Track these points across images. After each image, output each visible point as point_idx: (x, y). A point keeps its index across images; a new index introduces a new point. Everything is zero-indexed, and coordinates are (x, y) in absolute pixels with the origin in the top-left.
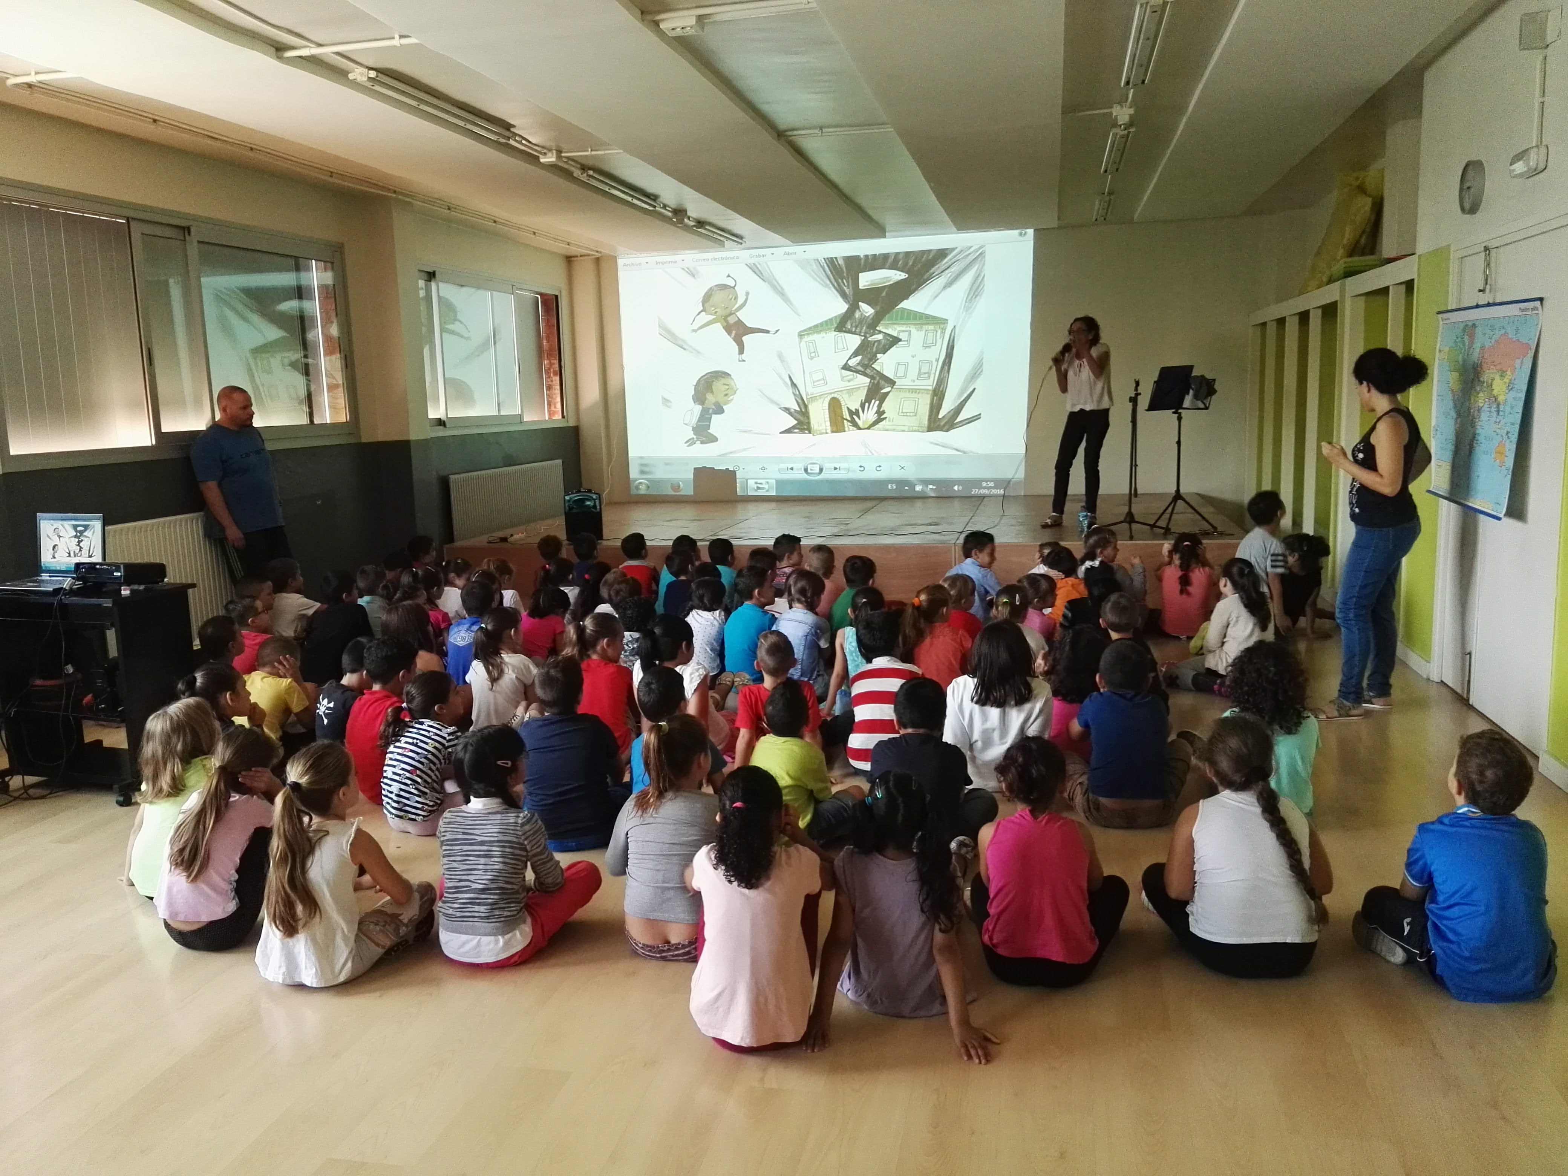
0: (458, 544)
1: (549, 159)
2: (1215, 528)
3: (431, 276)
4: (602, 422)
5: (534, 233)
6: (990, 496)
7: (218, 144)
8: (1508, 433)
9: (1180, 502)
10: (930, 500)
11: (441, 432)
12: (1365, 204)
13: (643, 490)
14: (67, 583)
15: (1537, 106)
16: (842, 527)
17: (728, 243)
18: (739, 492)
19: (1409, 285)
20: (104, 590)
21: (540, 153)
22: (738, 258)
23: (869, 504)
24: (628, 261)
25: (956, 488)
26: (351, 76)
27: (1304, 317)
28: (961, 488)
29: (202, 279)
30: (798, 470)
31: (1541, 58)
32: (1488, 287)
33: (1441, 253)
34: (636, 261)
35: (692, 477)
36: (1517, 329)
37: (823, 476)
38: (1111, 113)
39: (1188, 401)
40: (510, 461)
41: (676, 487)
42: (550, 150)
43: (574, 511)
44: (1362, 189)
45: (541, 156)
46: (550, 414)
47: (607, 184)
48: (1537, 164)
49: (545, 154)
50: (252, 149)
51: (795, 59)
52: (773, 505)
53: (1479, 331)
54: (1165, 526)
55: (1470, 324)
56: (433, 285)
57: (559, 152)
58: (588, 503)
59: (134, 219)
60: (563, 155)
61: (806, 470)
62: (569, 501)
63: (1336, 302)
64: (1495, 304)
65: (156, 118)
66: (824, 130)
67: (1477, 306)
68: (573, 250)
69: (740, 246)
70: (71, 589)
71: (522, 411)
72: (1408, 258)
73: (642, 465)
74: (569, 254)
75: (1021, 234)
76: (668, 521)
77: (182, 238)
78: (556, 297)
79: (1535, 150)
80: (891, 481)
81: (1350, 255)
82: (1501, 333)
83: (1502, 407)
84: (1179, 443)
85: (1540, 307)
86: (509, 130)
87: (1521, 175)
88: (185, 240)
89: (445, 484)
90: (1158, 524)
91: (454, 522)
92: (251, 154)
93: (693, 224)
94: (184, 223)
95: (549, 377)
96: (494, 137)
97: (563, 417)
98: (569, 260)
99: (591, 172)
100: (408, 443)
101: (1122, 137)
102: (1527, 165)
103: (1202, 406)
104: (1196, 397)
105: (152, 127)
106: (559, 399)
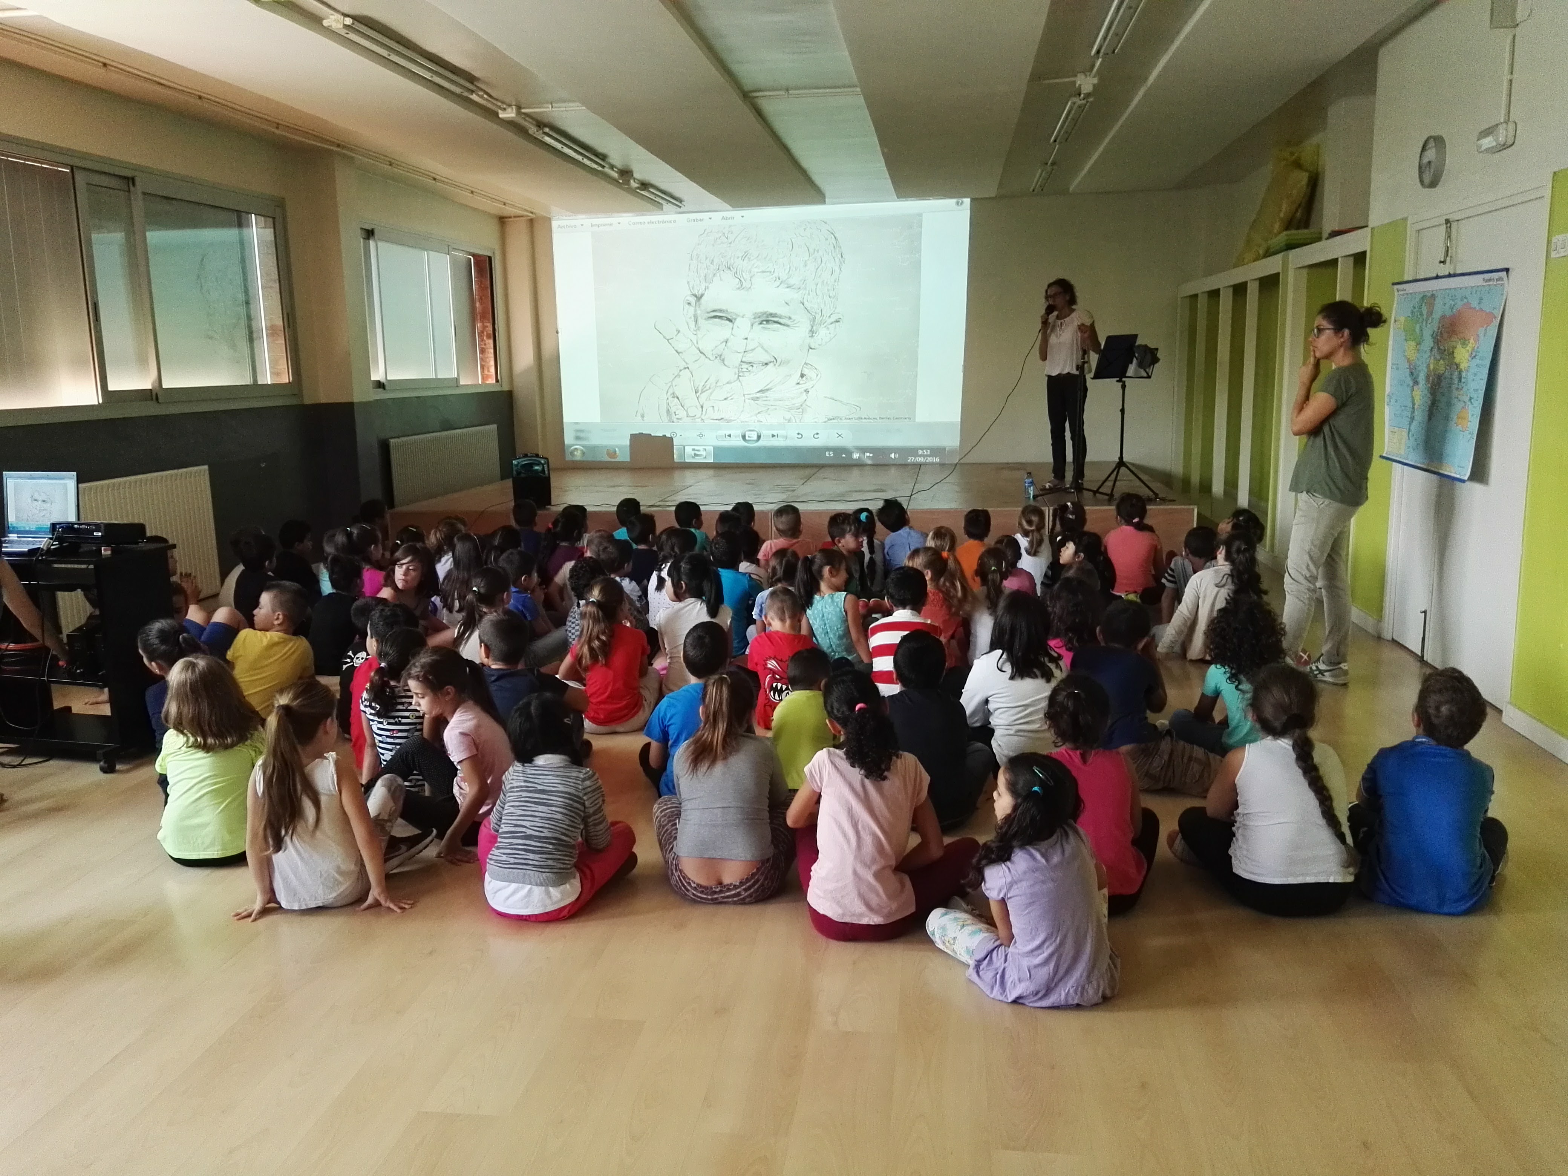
0: (398, 509)
1: (509, 114)
2: (1156, 495)
3: (369, 234)
4: (536, 389)
5: (472, 192)
6: (926, 464)
7: (170, 92)
8: (1471, 398)
9: (1123, 470)
10: (868, 468)
11: (381, 395)
12: (1302, 178)
13: (578, 456)
14: (43, 542)
15: (1506, 84)
16: (789, 493)
17: (667, 207)
18: (676, 458)
19: (1360, 259)
20: (81, 550)
21: (500, 108)
22: (675, 221)
23: (808, 472)
24: (561, 223)
25: (892, 456)
26: (325, 23)
27: (1240, 290)
28: (897, 456)
29: (147, 233)
30: (736, 437)
31: (1510, 37)
32: (1448, 259)
33: (1398, 226)
34: (572, 223)
35: (628, 443)
36: (1481, 299)
37: (761, 443)
38: (1074, 83)
39: (1131, 370)
40: (447, 426)
41: (612, 454)
42: (510, 105)
43: (522, 475)
44: (1298, 165)
45: (500, 111)
46: (483, 378)
47: (560, 142)
48: (1506, 140)
49: (505, 109)
50: (200, 97)
51: (778, 18)
52: (711, 472)
53: (1438, 302)
54: (1109, 492)
55: (1429, 295)
56: (372, 243)
57: (519, 108)
58: (537, 468)
59: (79, 168)
60: (523, 111)
61: (744, 437)
62: (517, 466)
63: (1278, 274)
64: (1455, 275)
65: (108, 62)
66: (791, 92)
67: (1437, 277)
68: (509, 211)
69: (678, 209)
70: (49, 549)
71: (458, 375)
72: (1359, 231)
73: (577, 431)
74: (501, 215)
75: (957, 203)
76: (612, 487)
77: (127, 189)
78: (490, 258)
79: (1505, 125)
80: (828, 449)
81: (1287, 228)
82: (1462, 303)
83: (1464, 374)
84: (1122, 411)
85: (1505, 278)
86: (472, 83)
87: (1488, 150)
88: (129, 191)
89: (385, 447)
90: (1100, 490)
91: (395, 485)
92: (199, 103)
93: (637, 185)
94: (128, 173)
95: (483, 340)
96: (458, 90)
97: (497, 381)
98: (502, 220)
99: (547, 130)
100: (351, 405)
101: (1080, 107)
102: (1496, 140)
103: (1145, 375)
104: (1141, 365)
105: (102, 71)
106: (492, 363)
